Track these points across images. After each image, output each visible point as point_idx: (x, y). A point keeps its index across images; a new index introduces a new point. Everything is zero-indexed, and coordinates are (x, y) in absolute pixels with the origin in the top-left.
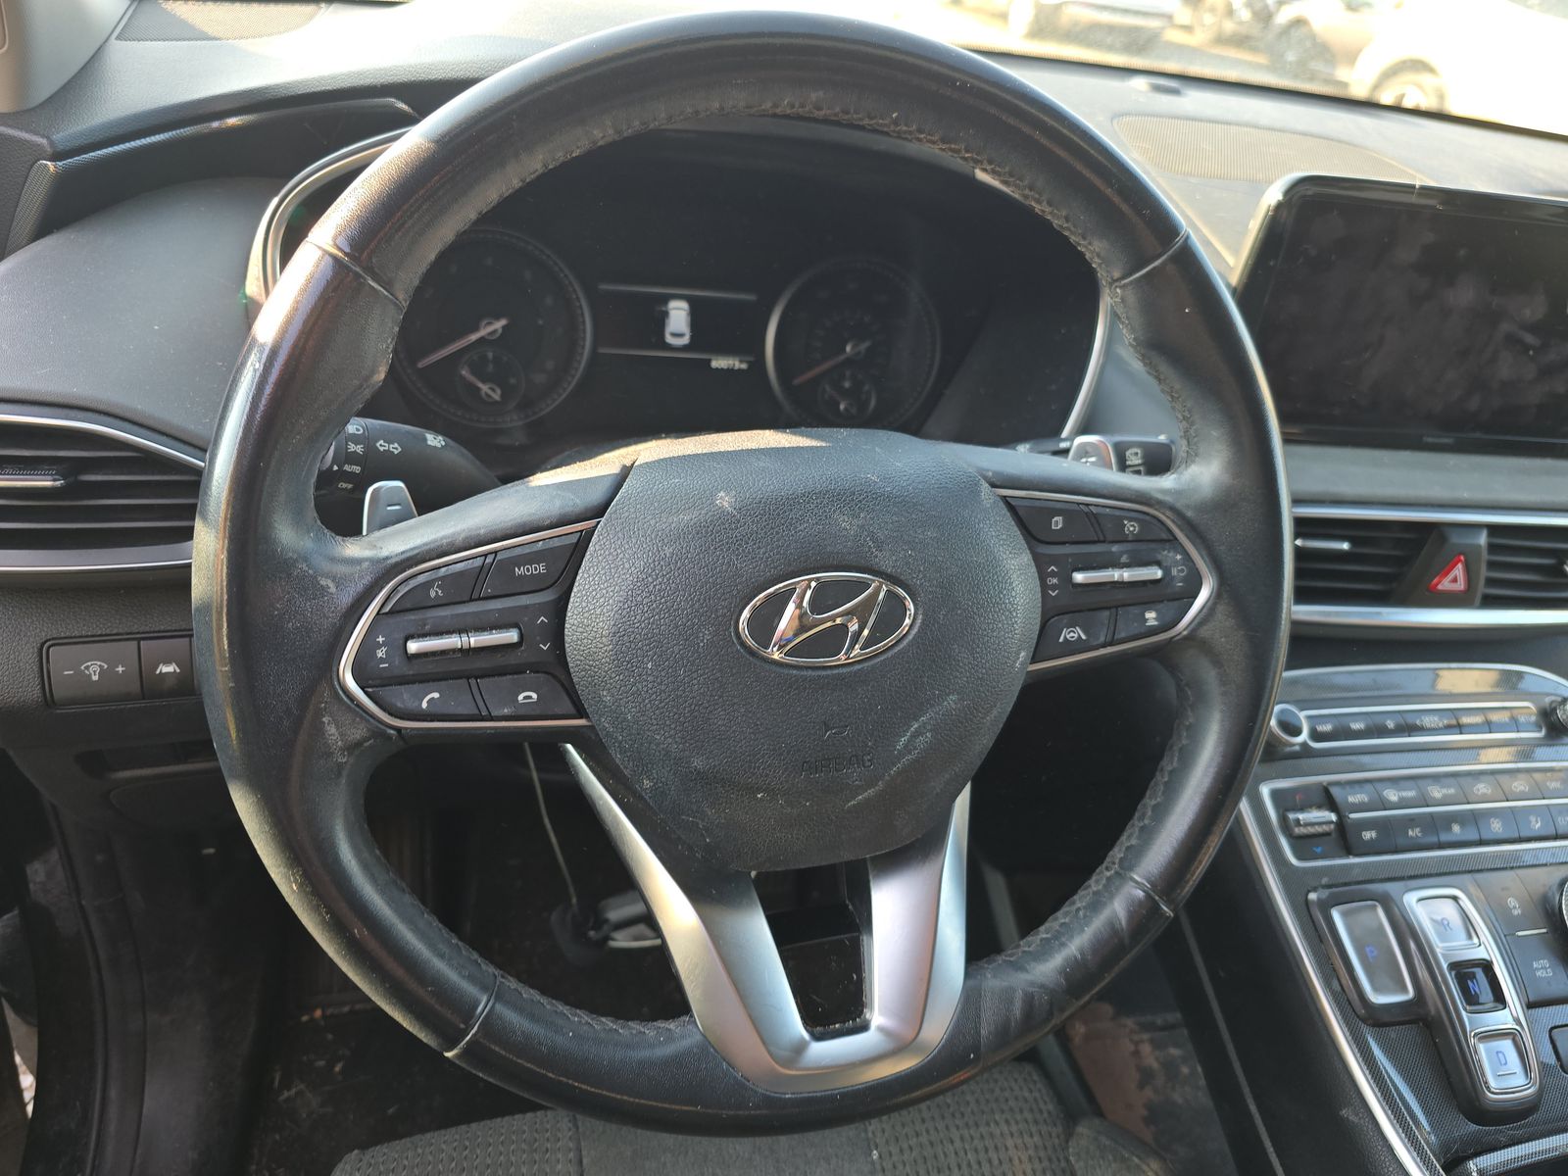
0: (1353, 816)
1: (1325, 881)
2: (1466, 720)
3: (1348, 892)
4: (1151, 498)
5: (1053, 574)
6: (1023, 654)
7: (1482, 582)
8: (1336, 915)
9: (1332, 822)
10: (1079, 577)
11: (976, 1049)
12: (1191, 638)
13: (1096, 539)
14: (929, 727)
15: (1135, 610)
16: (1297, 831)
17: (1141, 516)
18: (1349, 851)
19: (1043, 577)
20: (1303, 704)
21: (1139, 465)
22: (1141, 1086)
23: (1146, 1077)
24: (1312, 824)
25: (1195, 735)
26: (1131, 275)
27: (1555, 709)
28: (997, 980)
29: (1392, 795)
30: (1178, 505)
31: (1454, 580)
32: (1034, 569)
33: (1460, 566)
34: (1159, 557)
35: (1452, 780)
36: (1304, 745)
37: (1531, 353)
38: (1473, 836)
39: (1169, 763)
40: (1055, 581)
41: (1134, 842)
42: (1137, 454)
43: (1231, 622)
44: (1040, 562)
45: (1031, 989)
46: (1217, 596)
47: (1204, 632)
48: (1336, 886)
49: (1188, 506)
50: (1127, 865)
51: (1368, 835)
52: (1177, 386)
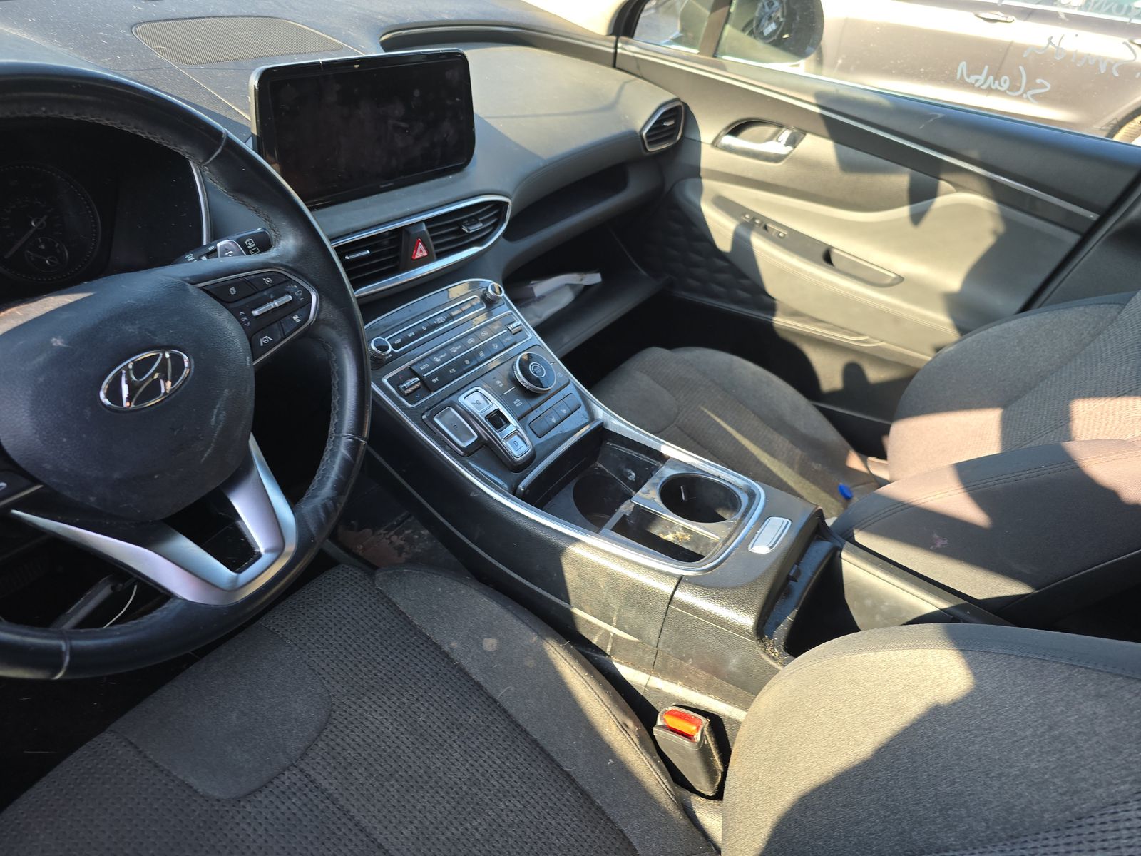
0: (425, 375)
1: (426, 408)
2: (453, 314)
3: (436, 409)
4: (270, 264)
5: (243, 316)
6: (248, 358)
7: (433, 248)
8: (436, 419)
9: (418, 381)
10: (256, 313)
11: (312, 537)
12: (318, 320)
13: (254, 292)
14: (222, 409)
15: (288, 318)
16: (406, 392)
17: (268, 274)
18: (431, 391)
19: (238, 319)
20: (384, 334)
21: (255, 247)
22: (400, 555)
23: (400, 549)
24: (411, 386)
25: (340, 363)
26: (208, 159)
27: (485, 294)
28: (307, 507)
29: (437, 359)
30: (284, 263)
31: (421, 252)
32: (233, 317)
33: (420, 243)
34: (287, 290)
35: (458, 342)
36: (392, 352)
37: (407, 131)
38: (475, 363)
39: (335, 381)
40: (245, 319)
41: (336, 421)
42: (251, 241)
43: (331, 307)
44: (234, 312)
45: (323, 502)
46: (320, 298)
47: (322, 316)
48: (431, 408)
49: (288, 262)
50: (338, 431)
51: (435, 381)
52: (256, 206)
